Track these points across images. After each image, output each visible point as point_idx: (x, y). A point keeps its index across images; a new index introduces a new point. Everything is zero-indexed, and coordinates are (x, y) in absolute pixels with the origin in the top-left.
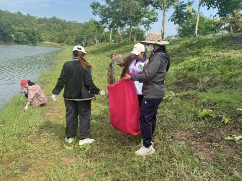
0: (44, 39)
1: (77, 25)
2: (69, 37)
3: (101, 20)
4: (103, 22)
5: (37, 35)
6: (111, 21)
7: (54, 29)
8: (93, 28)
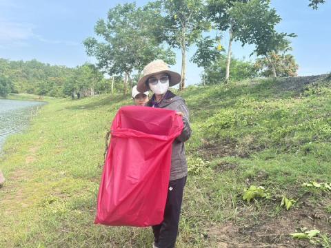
0: (19, 90)
1: (66, 71)
2: (55, 86)
3: (98, 62)
4: (101, 65)
5: (8, 85)
6: (112, 64)
7: (34, 76)
8: (88, 75)
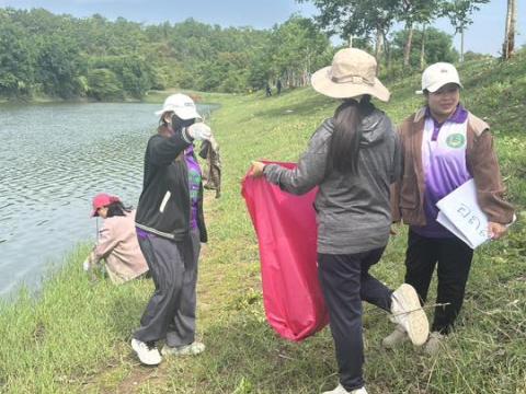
0: (165, 83)
1: (251, 37)
2: (233, 71)
3: (318, 13)
4: (325, 20)
5: (145, 74)
6: (349, 15)
7: (192, 52)
8: (298, 41)
